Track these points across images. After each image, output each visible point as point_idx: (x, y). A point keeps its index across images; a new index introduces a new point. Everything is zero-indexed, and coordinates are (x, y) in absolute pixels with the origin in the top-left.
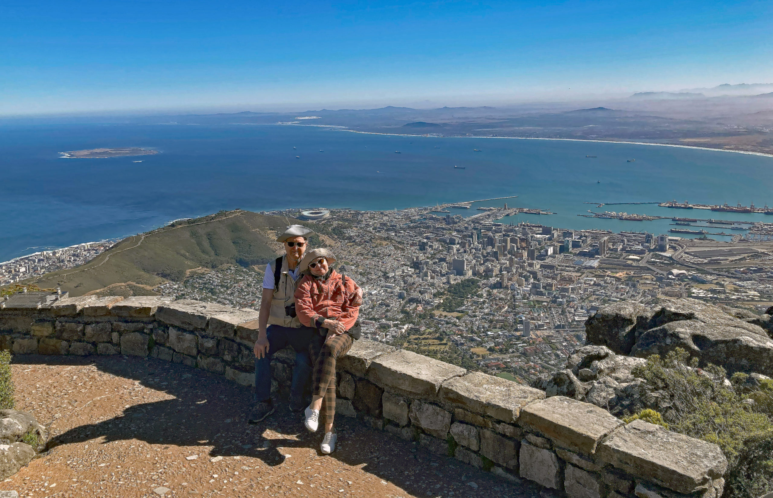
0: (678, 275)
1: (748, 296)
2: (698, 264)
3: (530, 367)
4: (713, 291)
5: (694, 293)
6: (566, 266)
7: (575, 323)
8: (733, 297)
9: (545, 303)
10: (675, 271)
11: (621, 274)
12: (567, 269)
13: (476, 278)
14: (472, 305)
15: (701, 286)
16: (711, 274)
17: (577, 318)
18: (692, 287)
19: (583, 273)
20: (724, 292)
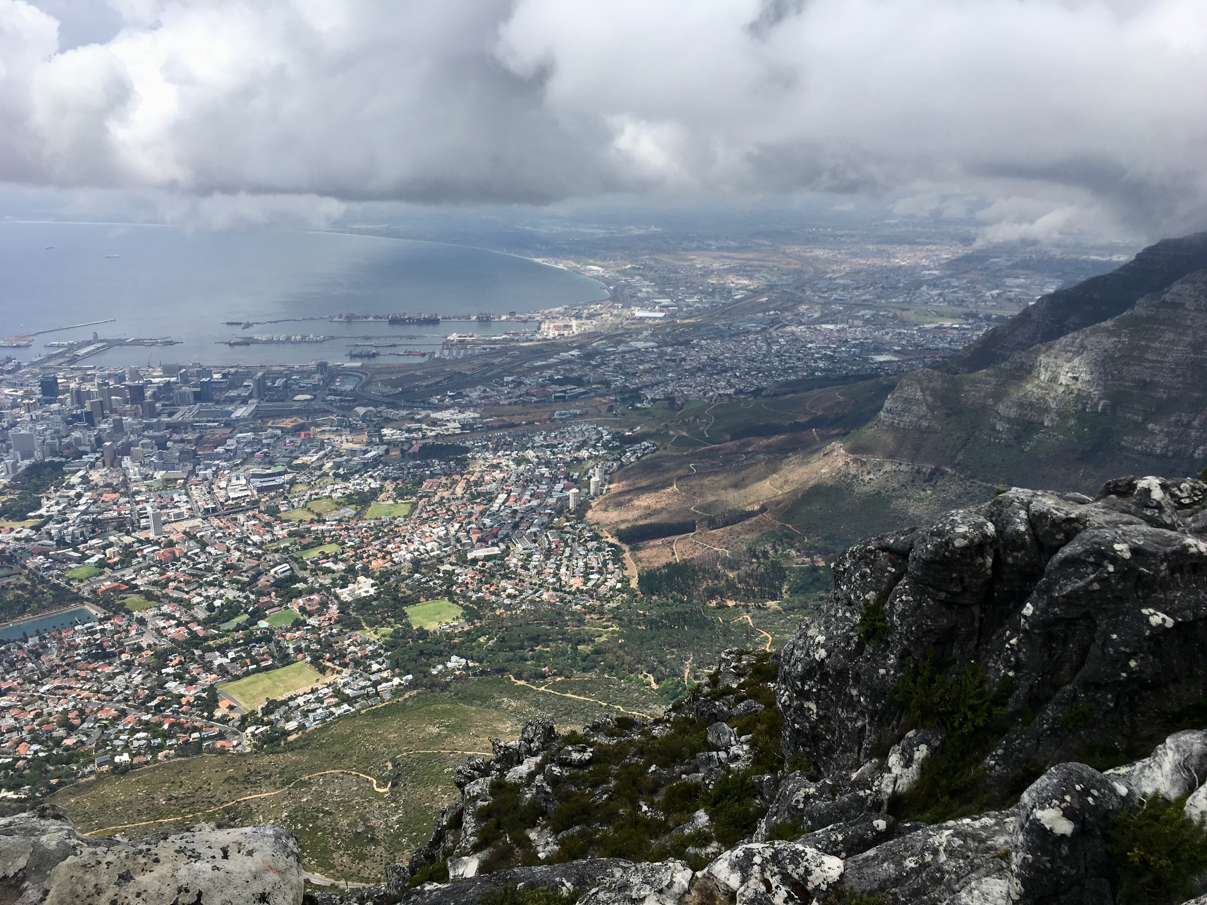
0: (364, 415)
1: (447, 430)
2: (388, 396)
3: (169, 580)
4: (409, 431)
5: (385, 435)
6: (208, 421)
7: (230, 502)
8: (433, 433)
9: (182, 481)
10: (361, 410)
11: (288, 423)
12: (209, 424)
13: (56, 460)
14: (57, 504)
15: (394, 424)
16: (404, 408)
17: (232, 495)
18: (383, 428)
19: (235, 428)
20: (420, 429)
